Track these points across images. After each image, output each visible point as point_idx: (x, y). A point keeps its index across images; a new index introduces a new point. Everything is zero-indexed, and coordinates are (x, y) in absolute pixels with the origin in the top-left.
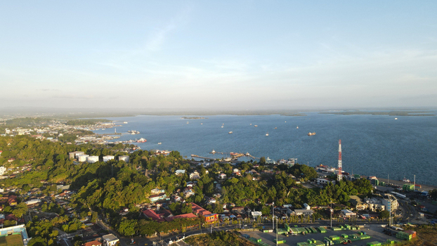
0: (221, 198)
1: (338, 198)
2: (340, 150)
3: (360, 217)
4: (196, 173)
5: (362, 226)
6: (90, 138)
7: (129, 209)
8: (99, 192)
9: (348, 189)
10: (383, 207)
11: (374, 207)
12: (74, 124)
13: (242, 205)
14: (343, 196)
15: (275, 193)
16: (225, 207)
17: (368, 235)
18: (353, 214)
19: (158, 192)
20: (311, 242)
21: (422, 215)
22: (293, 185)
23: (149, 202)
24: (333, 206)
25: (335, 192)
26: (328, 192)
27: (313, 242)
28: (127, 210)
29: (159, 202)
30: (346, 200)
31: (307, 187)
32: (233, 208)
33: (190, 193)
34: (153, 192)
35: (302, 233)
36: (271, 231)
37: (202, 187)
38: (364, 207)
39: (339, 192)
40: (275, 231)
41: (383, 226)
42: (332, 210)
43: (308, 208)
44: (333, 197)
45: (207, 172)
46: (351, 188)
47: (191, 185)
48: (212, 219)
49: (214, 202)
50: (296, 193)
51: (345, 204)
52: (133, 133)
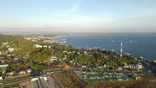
0: (74, 61)
1: (118, 63)
2: (122, 45)
3: (123, 70)
4: (70, 52)
5: (121, 73)
6: (48, 41)
7: (41, 62)
8: (34, 57)
9: (123, 60)
10: (135, 67)
11: (131, 67)
12: (46, 37)
13: (81, 63)
14: (120, 63)
15: (95, 60)
16: (75, 64)
17: (120, 76)
18: (121, 69)
19: (54, 58)
20: (96, 77)
21: (149, 71)
22: (103, 58)
23: (50, 61)
24: (115, 66)
25: (117, 61)
26: (114, 61)
27: (97, 77)
28: (40, 62)
29: (53, 61)
30: (120, 64)
31: (107, 59)
32: (77, 64)
33: (65, 59)
34: (52, 57)
35: (96, 74)
36: (85, 72)
37: (69, 57)
38: (127, 67)
39: (119, 61)
40: (86, 73)
41: (130, 74)
42: (114, 67)
43: (105, 66)
44: (116, 63)
45: (74, 52)
46: (125, 60)
47: (66, 56)
48: (67, 67)
49: (71, 62)
50: (103, 60)
51: (120, 65)
52: (64, 40)
